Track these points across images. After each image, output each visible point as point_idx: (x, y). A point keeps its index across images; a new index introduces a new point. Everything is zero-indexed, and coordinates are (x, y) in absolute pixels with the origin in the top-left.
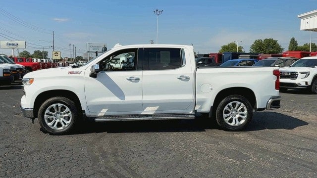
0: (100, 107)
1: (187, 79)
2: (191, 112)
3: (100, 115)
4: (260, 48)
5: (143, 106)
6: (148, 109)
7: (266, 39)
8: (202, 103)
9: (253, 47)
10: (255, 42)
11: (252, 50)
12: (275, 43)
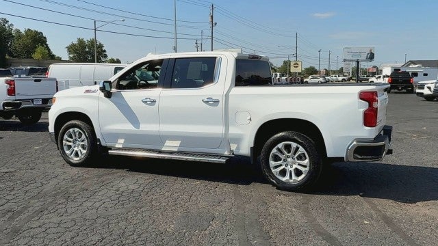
0: (116, 136)
1: (217, 102)
2: (226, 153)
3: (117, 146)
5: (162, 138)
6: (168, 143)
8: (238, 140)
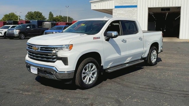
1: (142, 39)
4: (32, 17)
7: (35, 12)
9: (26, 16)
10: (28, 13)
11: (26, 18)
12: (41, 14)
